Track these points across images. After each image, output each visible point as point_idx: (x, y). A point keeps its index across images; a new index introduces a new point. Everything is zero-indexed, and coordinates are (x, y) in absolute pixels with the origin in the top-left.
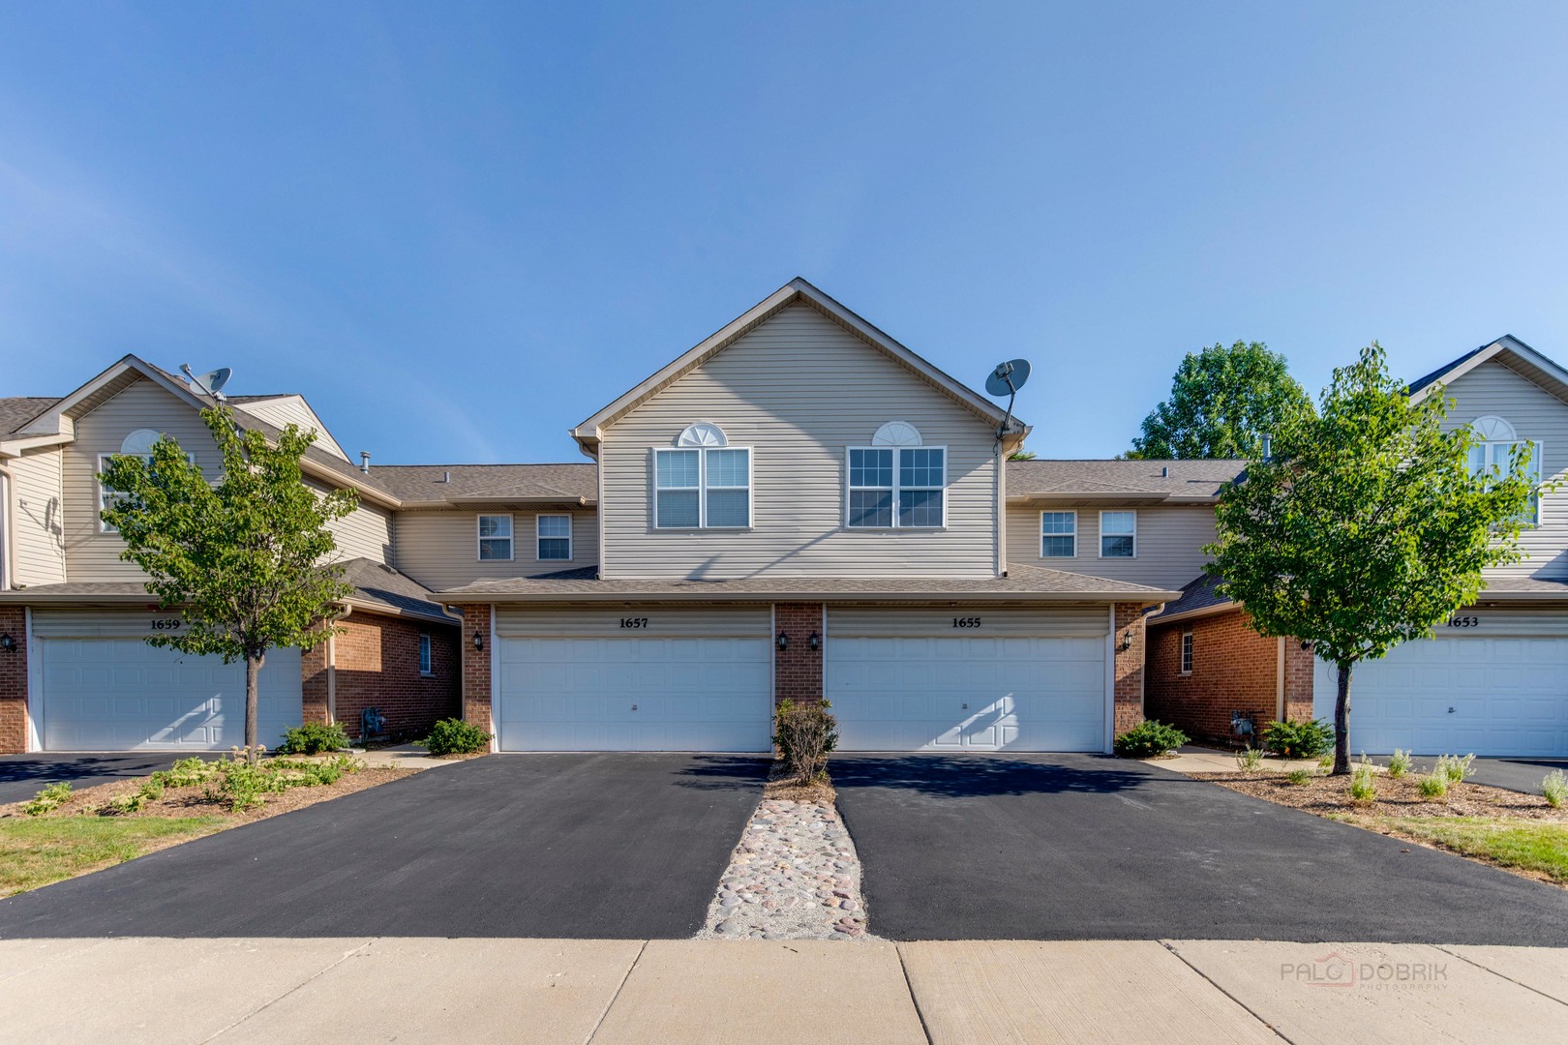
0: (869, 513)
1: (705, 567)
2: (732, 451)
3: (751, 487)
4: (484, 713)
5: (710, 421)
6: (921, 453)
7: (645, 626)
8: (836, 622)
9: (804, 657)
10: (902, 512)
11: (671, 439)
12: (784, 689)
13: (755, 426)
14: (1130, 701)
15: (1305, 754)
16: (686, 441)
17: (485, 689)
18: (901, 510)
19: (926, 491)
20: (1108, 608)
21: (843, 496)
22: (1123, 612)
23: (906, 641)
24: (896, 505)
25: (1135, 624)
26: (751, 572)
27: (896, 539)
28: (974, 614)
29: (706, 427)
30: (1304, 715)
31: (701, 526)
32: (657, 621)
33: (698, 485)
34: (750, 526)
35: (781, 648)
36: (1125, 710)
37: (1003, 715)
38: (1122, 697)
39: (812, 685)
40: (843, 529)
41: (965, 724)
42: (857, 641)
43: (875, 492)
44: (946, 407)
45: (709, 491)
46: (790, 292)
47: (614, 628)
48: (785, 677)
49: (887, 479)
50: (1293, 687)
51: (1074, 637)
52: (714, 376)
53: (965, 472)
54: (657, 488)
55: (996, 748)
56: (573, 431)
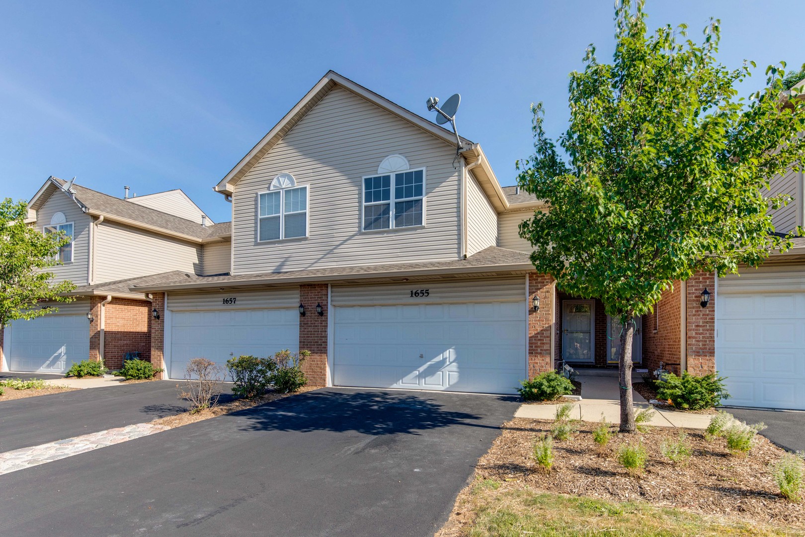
0: (376, 220)
1: (282, 265)
2: (298, 189)
3: (308, 211)
4: (159, 356)
5: (287, 172)
6: (409, 175)
7: (234, 303)
8: (337, 296)
9: (315, 321)
10: (396, 217)
11: (267, 186)
12: (304, 342)
13: (311, 171)
14: (541, 353)
15: (686, 406)
16: (274, 186)
17: (160, 342)
18: (396, 216)
19: (412, 201)
20: (524, 277)
21: (360, 210)
22: (535, 280)
23: (362, 309)
24: (392, 213)
25: (545, 289)
26: (307, 266)
27: (393, 236)
28: (424, 286)
29: (284, 176)
30: (705, 368)
31: (281, 239)
32: (242, 300)
33: (280, 213)
34: (307, 236)
35: (303, 314)
36: (537, 361)
37: (448, 363)
38: (534, 350)
39: (320, 340)
40: (360, 233)
41: (422, 369)
42: (373, 308)
43: (380, 205)
44: (426, 139)
45: (286, 216)
46: (326, 81)
47: (219, 304)
48: (305, 334)
49: (387, 196)
50: (694, 341)
51: (502, 302)
52: (290, 144)
53: (438, 184)
54: (259, 217)
55: (443, 388)
56: (214, 188)
